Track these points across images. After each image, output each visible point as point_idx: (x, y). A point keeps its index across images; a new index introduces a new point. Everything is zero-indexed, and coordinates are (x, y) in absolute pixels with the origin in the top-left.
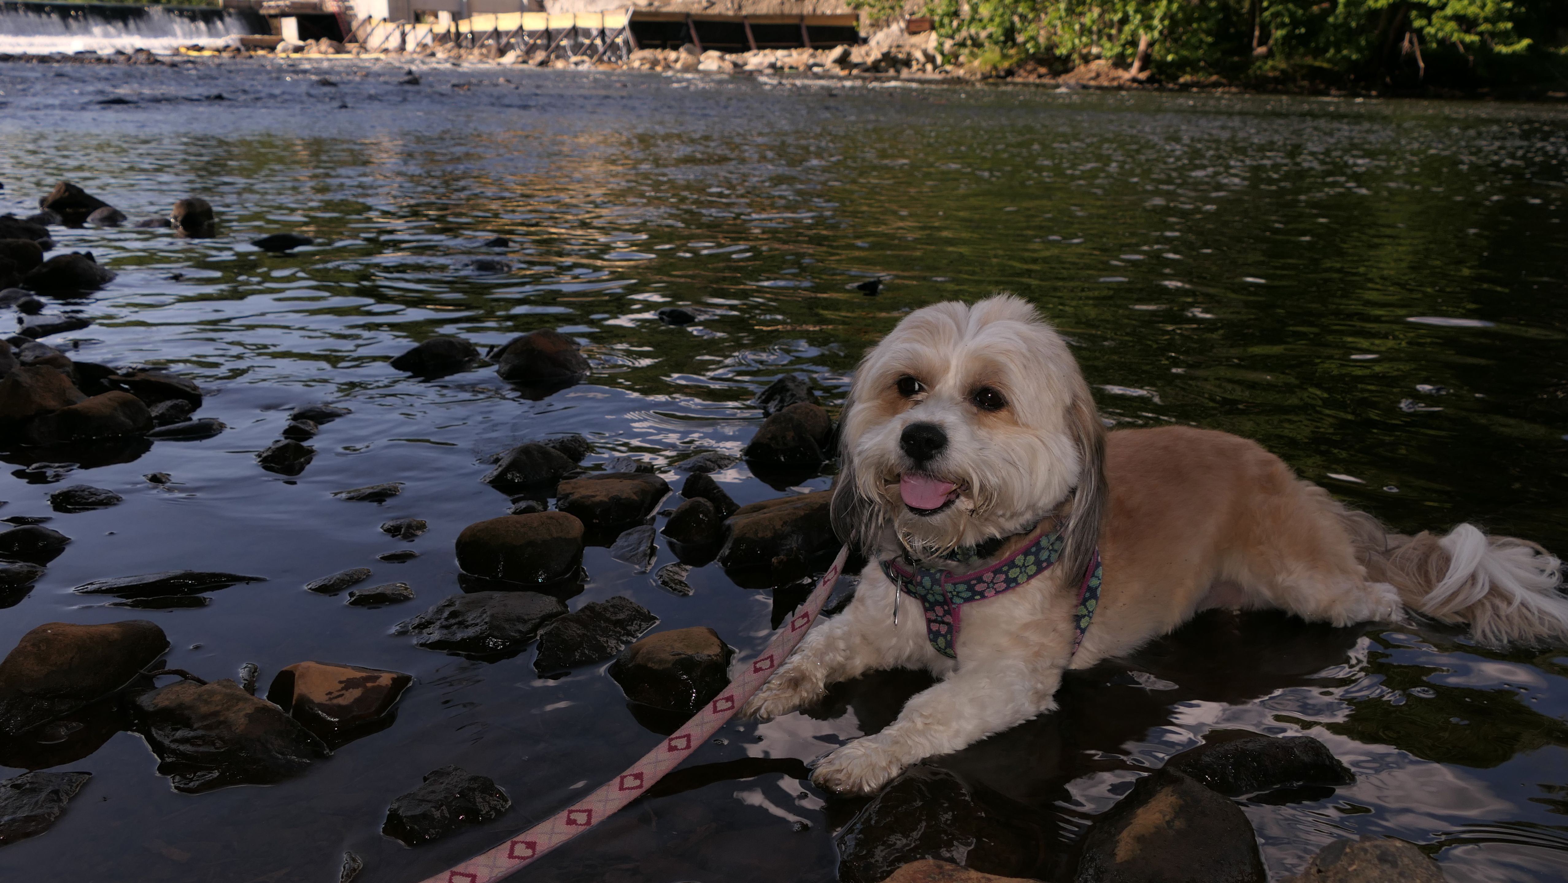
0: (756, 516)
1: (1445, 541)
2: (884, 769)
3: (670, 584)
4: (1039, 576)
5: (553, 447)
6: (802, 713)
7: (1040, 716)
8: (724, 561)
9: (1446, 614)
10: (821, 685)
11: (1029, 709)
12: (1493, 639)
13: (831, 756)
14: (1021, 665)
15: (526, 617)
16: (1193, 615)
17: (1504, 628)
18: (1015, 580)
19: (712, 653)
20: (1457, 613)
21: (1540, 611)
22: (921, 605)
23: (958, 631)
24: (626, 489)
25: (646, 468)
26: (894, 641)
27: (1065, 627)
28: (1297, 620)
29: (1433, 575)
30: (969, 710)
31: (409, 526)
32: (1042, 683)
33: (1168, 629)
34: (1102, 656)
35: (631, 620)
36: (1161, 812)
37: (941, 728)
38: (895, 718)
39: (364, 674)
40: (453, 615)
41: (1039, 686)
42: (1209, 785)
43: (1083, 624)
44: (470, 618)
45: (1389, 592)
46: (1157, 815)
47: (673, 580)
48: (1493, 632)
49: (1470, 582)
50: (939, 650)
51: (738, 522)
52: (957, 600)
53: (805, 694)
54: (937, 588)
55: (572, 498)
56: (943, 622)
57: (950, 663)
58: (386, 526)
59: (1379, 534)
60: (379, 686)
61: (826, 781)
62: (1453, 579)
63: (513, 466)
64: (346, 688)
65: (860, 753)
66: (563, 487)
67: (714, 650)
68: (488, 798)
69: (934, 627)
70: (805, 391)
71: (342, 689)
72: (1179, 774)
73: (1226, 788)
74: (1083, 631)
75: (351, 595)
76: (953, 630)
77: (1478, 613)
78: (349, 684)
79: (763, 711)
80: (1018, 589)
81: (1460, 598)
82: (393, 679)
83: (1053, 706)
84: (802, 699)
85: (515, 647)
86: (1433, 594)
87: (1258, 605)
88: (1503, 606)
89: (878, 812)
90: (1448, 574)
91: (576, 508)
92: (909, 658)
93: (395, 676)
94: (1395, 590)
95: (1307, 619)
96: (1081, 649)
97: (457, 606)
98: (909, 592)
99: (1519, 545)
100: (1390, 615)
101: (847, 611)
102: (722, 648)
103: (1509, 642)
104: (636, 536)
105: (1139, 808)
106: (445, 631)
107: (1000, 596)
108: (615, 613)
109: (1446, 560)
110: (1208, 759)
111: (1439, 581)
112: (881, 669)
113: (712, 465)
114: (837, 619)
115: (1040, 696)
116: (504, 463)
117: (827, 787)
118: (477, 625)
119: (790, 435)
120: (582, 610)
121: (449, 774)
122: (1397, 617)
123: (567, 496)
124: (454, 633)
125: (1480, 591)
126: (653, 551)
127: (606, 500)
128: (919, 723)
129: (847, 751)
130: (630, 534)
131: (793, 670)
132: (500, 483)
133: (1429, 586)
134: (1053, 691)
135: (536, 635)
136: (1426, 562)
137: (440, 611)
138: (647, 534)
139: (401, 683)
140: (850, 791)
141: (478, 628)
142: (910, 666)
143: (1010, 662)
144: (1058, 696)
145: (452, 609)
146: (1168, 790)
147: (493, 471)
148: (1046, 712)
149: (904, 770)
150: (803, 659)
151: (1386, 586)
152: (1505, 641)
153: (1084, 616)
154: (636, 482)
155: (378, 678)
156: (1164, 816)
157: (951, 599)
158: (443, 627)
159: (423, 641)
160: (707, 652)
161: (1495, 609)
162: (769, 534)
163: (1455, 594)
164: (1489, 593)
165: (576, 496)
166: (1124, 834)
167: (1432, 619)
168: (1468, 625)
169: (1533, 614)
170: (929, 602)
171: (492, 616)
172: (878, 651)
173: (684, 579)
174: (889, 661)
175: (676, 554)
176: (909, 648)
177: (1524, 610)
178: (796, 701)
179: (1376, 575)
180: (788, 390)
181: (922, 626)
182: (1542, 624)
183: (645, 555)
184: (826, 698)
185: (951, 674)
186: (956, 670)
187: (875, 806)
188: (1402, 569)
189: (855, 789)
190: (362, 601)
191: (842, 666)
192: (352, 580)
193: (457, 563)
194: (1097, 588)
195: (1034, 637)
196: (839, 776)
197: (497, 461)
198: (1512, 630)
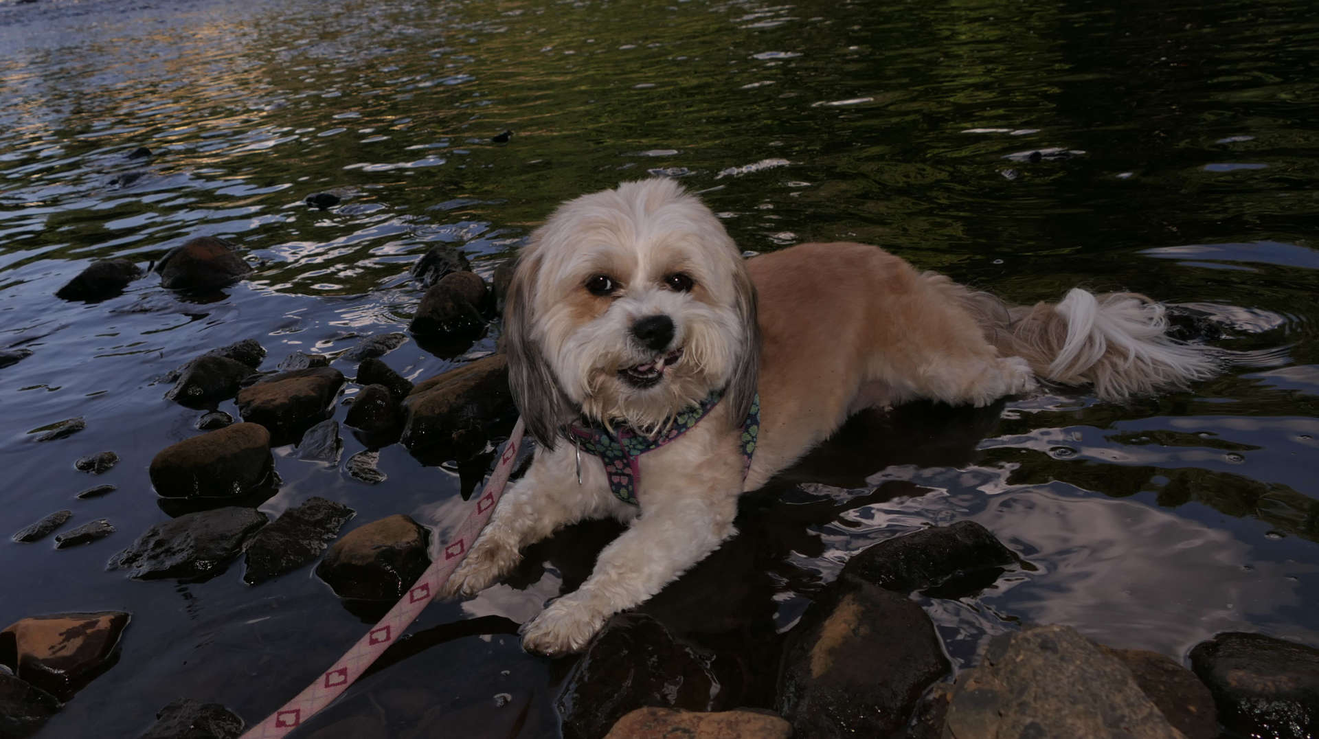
0: (431, 394)
1: (1060, 307)
2: (588, 624)
3: (361, 476)
4: (706, 418)
5: (227, 356)
6: (502, 584)
7: (724, 544)
8: (407, 442)
9: (1073, 377)
10: (516, 551)
11: (712, 541)
12: (1116, 395)
13: (538, 620)
14: (699, 502)
15: (229, 534)
16: (846, 418)
17: (1124, 383)
18: (685, 425)
19: (409, 539)
20: (1082, 375)
21: (1154, 361)
22: (600, 461)
23: (638, 480)
24: (303, 387)
25: (318, 361)
26: (579, 497)
27: (733, 458)
28: (943, 405)
29: (1054, 343)
30: (657, 553)
31: (102, 461)
32: (720, 514)
33: (826, 435)
34: (770, 474)
35: (328, 518)
36: (845, 622)
37: (634, 575)
38: (590, 573)
39: (82, 622)
40: (159, 544)
41: (718, 517)
42: (886, 586)
43: (749, 448)
44: (176, 544)
45: (1020, 364)
46: (843, 625)
47: (363, 470)
48: (1114, 388)
49: (1088, 345)
50: (622, 499)
51: (412, 402)
52: (634, 452)
53: (503, 563)
54: (614, 445)
55: (254, 405)
56: (624, 475)
57: (632, 509)
58: (79, 464)
59: (1001, 309)
60: (99, 631)
61: (536, 646)
62: (1072, 345)
63: (192, 381)
64: (67, 639)
65: (563, 613)
66: (245, 394)
67: (412, 536)
68: (222, 723)
69: (616, 479)
70: (457, 258)
71: (64, 641)
72: (858, 580)
73: (902, 586)
74: (750, 456)
75: (58, 539)
76: (634, 480)
77: (1099, 372)
78: (70, 634)
79: (465, 586)
80: (688, 433)
81: (1082, 360)
82: (112, 621)
83: (734, 531)
84: (500, 568)
85: (222, 565)
86: (1057, 361)
87: (905, 397)
88: (1120, 362)
89: (590, 668)
90: (1067, 340)
91: (257, 415)
92: (596, 510)
93: (113, 617)
94: (1025, 361)
95: (951, 402)
96: (750, 472)
97: (161, 536)
98: (588, 451)
99: (1126, 299)
100: (1024, 386)
101: (529, 473)
102: (419, 533)
103: (1130, 395)
104: (319, 433)
105: (825, 620)
106: (153, 562)
107: (673, 442)
108: (313, 515)
109: (1064, 325)
110: (881, 560)
111: (1061, 348)
112: (569, 524)
113: (381, 347)
114: (521, 483)
115: (720, 526)
116: (183, 380)
117: (538, 652)
118: (183, 550)
119: (450, 305)
120: (281, 518)
121: (180, 707)
122: (1031, 386)
123: (248, 403)
124: (163, 562)
125: (1099, 351)
126: (338, 442)
127: (287, 401)
128: (614, 574)
129: (550, 614)
130: (313, 431)
131: (487, 541)
132: (182, 398)
133: (1052, 355)
134: (732, 518)
135: (241, 549)
136: (1046, 331)
137: (145, 542)
138: (330, 429)
139: (119, 623)
140: (560, 652)
141: (185, 554)
142: (597, 516)
143: (688, 501)
144: (737, 523)
145: (157, 538)
146: (849, 598)
147: (174, 389)
148: (729, 539)
149: (607, 622)
150: (494, 529)
151: (1017, 359)
152: (1127, 395)
153: (748, 442)
154: (312, 378)
155: (96, 622)
156: (849, 625)
157: (629, 452)
158: (150, 558)
159: (134, 575)
160: (405, 540)
161: (1114, 366)
162: (445, 409)
163: (1077, 358)
164: (1107, 351)
165: (257, 403)
166: (816, 649)
167: (1060, 384)
168: (1092, 385)
169: (1148, 365)
170: (608, 457)
171: (196, 539)
172: (565, 507)
173: (375, 467)
174: (576, 515)
175: (361, 442)
176: (594, 501)
177: (1140, 363)
178: (495, 571)
179: (1006, 350)
180: (441, 260)
181: (603, 481)
182: (1157, 373)
183: (332, 449)
184: (522, 562)
185: (635, 521)
186: (638, 516)
187: (586, 663)
188: (1026, 340)
189: (564, 649)
190: (67, 544)
191: (533, 529)
192: (54, 526)
193: (154, 490)
194: (756, 414)
195: (707, 474)
196: (547, 639)
197: (175, 378)
198: (1131, 382)
